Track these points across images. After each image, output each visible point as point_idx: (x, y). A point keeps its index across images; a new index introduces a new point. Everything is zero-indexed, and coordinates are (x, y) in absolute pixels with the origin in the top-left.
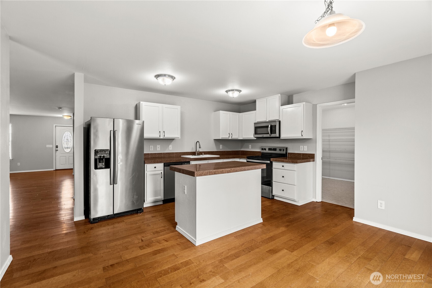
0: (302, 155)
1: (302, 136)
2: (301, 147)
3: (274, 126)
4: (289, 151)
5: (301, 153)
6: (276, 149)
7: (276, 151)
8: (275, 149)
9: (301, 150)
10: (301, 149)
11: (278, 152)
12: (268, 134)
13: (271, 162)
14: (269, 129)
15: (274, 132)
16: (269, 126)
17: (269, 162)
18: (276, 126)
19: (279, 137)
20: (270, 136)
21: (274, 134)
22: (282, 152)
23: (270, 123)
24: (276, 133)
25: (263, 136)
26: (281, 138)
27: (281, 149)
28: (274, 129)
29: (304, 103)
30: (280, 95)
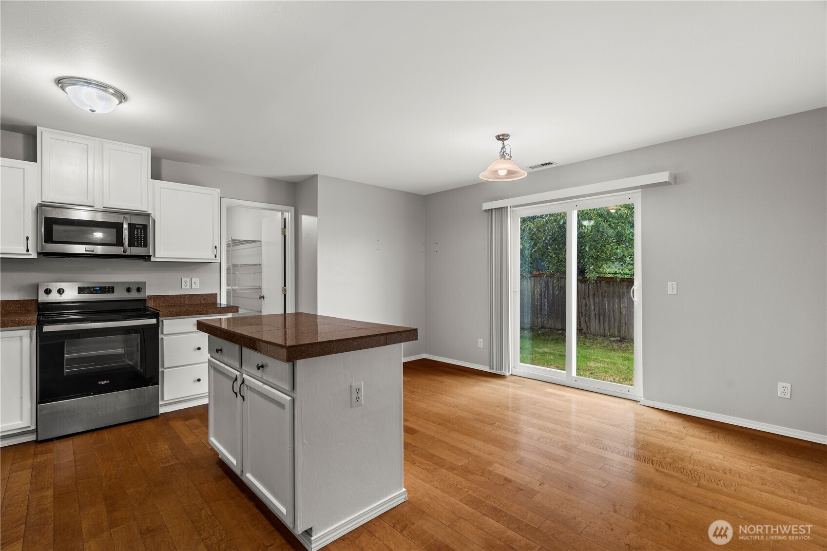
0: (188, 299)
1: (216, 256)
2: (186, 280)
3: (141, 226)
4: (150, 292)
5: (186, 295)
6: (113, 287)
7: (113, 292)
8: (110, 289)
9: (185, 288)
10: (186, 285)
11: (119, 295)
12: (122, 246)
13: (158, 321)
14: (126, 233)
15: (137, 243)
16: (125, 226)
17: (154, 321)
18: (145, 227)
19: (150, 257)
20: (124, 252)
21: (138, 246)
22: (134, 295)
23: (123, 216)
24: (146, 245)
25: (93, 251)
26: (153, 259)
27: (130, 288)
28: (141, 236)
29: (219, 190)
30: (149, 150)
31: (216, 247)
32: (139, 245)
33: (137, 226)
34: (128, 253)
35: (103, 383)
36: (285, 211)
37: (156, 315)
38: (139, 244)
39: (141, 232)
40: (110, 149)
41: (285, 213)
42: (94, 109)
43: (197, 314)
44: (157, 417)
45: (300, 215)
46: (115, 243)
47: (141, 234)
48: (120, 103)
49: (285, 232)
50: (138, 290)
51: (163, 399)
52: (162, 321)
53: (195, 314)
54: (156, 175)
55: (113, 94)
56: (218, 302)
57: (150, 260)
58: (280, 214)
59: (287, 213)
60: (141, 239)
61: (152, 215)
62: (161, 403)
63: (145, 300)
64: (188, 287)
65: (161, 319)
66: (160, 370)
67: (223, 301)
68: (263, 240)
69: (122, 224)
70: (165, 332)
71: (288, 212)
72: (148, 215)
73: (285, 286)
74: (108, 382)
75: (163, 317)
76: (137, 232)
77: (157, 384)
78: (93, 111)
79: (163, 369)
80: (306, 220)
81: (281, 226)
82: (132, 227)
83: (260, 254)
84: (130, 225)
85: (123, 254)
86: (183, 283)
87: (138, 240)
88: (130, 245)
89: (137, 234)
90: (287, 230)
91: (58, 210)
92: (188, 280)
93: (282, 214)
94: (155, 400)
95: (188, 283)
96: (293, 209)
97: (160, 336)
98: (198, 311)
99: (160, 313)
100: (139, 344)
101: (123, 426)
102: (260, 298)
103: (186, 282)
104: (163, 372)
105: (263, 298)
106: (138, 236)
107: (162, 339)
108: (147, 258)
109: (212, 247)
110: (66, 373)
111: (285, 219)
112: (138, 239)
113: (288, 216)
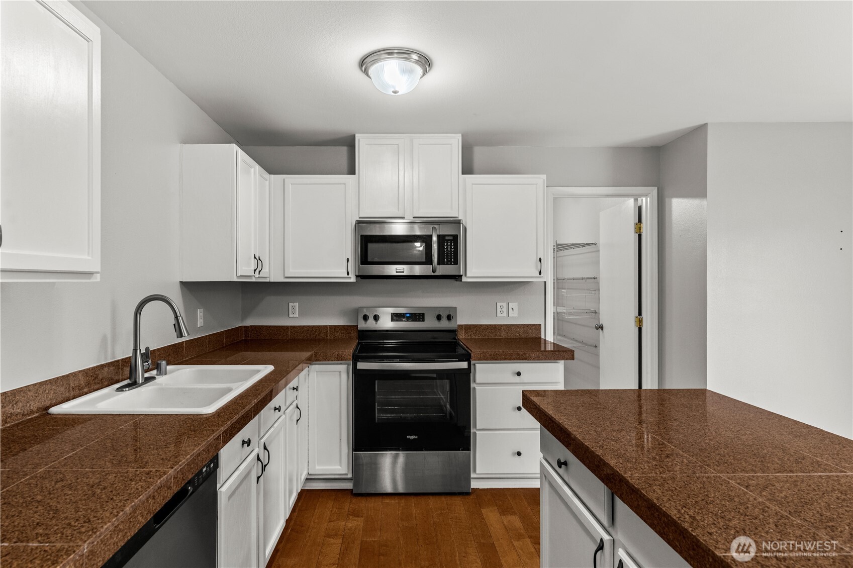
0: (505, 331)
1: (540, 273)
2: (502, 305)
3: (451, 238)
4: (462, 320)
5: (501, 325)
6: (423, 314)
7: (423, 321)
8: (418, 317)
9: (502, 315)
10: (502, 312)
12: (432, 264)
13: (469, 365)
14: (435, 246)
15: (447, 260)
16: (435, 239)
17: (464, 365)
18: (455, 238)
19: (461, 276)
20: (434, 271)
21: (447, 264)
22: (444, 324)
23: (432, 226)
24: (456, 262)
25: (403, 272)
26: (464, 279)
27: (440, 315)
28: (451, 250)
29: (544, 177)
30: (459, 137)
31: (540, 260)
32: (449, 263)
33: (447, 238)
34: (437, 273)
35: (412, 437)
36: (641, 196)
37: (467, 357)
38: (449, 261)
39: (451, 245)
40: (420, 145)
41: (639, 199)
42: (397, 89)
43: (517, 359)
44: (468, 494)
45: (667, 200)
46: (424, 261)
47: (451, 248)
48: (425, 72)
49: (640, 228)
50: (449, 318)
51: (475, 471)
52: (474, 365)
53: (514, 359)
54: (467, 169)
55: (417, 62)
56: (543, 337)
57: (461, 281)
58: (632, 201)
59: (644, 199)
60: (451, 254)
61: (463, 222)
62: (472, 475)
63: (456, 330)
64: (505, 314)
65: (472, 362)
66: (472, 430)
67: (549, 336)
68: (602, 241)
69: (431, 237)
70: (477, 381)
71: (646, 196)
72: (457, 222)
73: (640, 313)
74: (416, 437)
75: (475, 360)
76: (447, 245)
77: (469, 450)
78: (395, 92)
79: (475, 430)
80: (679, 206)
81: (633, 219)
82: (441, 238)
83: (597, 263)
84: (439, 237)
85: (432, 274)
86: (499, 309)
87: (447, 256)
88: (439, 263)
89: (447, 248)
90: (644, 225)
91: (372, 225)
92: (504, 304)
93: (636, 200)
94: (466, 470)
95: (505, 310)
96: (654, 191)
97: (472, 385)
98: (518, 354)
99: (472, 355)
100: (449, 393)
101: (431, 497)
102: (597, 328)
103: (502, 307)
104: (475, 434)
105: (601, 327)
106: (447, 250)
107: (474, 388)
108: (458, 278)
109: (535, 260)
110: (378, 421)
111: (640, 208)
112: (447, 254)
113: (648, 203)
